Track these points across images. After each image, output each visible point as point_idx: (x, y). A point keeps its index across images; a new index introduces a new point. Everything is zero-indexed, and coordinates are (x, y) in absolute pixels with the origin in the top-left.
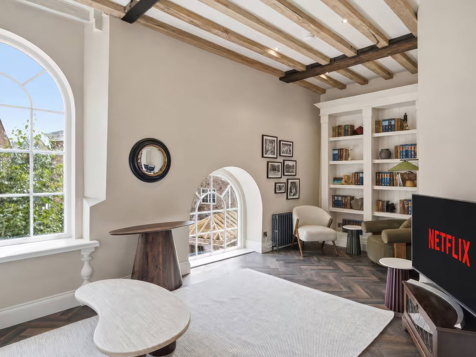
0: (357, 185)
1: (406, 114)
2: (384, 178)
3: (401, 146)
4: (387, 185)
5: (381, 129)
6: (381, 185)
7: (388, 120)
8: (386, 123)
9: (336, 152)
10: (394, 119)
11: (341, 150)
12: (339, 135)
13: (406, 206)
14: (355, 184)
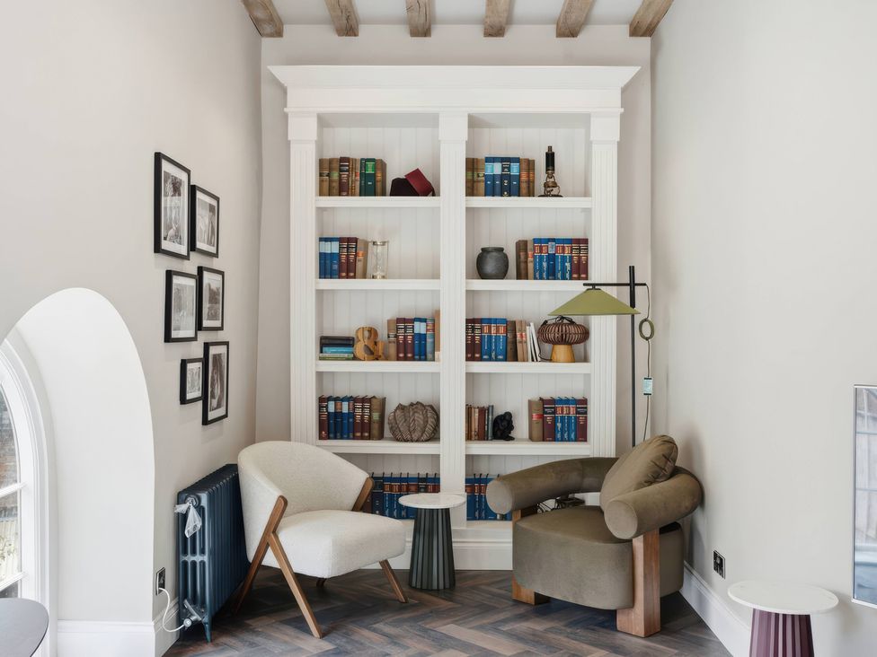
0: (405, 359)
1: (550, 148)
2: (490, 337)
3: (535, 241)
4: (497, 360)
5: (482, 186)
6: (481, 359)
7: (502, 160)
8: (497, 169)
9: (333, 248)
10: (517, 160)
11: (349, 242)
12: (343, 189)
13: (549, 418)
14: (398, 359)
